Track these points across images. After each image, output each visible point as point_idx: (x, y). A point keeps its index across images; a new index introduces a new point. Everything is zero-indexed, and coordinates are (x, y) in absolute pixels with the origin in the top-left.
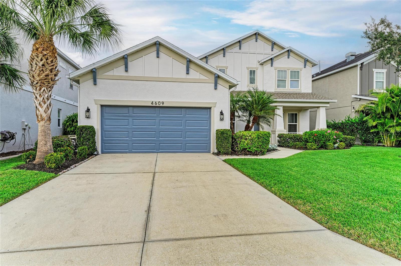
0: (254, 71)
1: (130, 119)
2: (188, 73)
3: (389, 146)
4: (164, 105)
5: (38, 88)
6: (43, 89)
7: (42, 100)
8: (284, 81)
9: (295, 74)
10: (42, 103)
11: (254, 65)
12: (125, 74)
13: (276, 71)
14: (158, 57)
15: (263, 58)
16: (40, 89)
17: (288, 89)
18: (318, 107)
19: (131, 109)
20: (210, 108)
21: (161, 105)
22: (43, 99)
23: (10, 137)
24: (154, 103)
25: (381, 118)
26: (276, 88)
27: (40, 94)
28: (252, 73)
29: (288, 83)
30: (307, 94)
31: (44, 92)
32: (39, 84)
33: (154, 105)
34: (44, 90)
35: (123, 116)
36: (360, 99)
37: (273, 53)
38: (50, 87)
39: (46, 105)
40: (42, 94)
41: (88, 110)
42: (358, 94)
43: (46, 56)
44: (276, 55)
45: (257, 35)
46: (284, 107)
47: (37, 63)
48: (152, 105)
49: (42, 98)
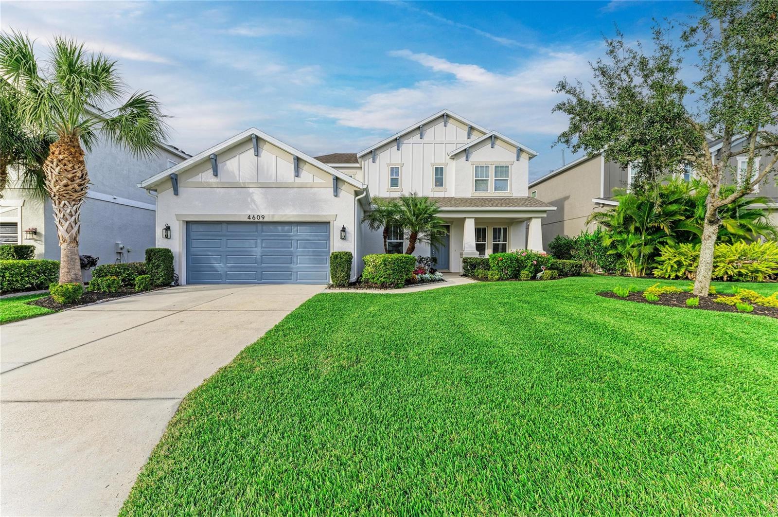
0: (442, 169)
1: (224, 239)
2: (297, 176)
3: (636, 276)
4: (266, 219)
5: (57, 202)
6: (63, 203)
7: (62, 217)
8: (485, 182)
9: (502, 170)
10: (62, 221)
11: (442, 159)
12: (213, 180)
13: (473, 167)
14: (257, 156)
15: (454, 149)
16: (60, 203)
17: (491, 192)
18: (530, 219)
19: (224, 226)
20: (329, 223)
21: (261, 220)
22: (64, 215)
23: (88, 263)
24: (251, 217)
25: (622, 232)
26: (473, 191)
27: (60, 210)
28: (439, 172)
29: (491, 184)
30: (520, 199)
31: (66, 206)
32: (57, 197)
33: (252, 220)
34: (65, 204)
35: (212, 235)
36: (603, 204)
37: (469, 140)
38: (74, 200)
39: (68, 222)
40: (62, 209)
41: (168, 228)
42: (602, 197)
43: (64, 162)
44: (473, 144)
45: (445, 117)
46: (476, 219)
47: (52, 170)
48: (248, 220)
49: (62, 214)
